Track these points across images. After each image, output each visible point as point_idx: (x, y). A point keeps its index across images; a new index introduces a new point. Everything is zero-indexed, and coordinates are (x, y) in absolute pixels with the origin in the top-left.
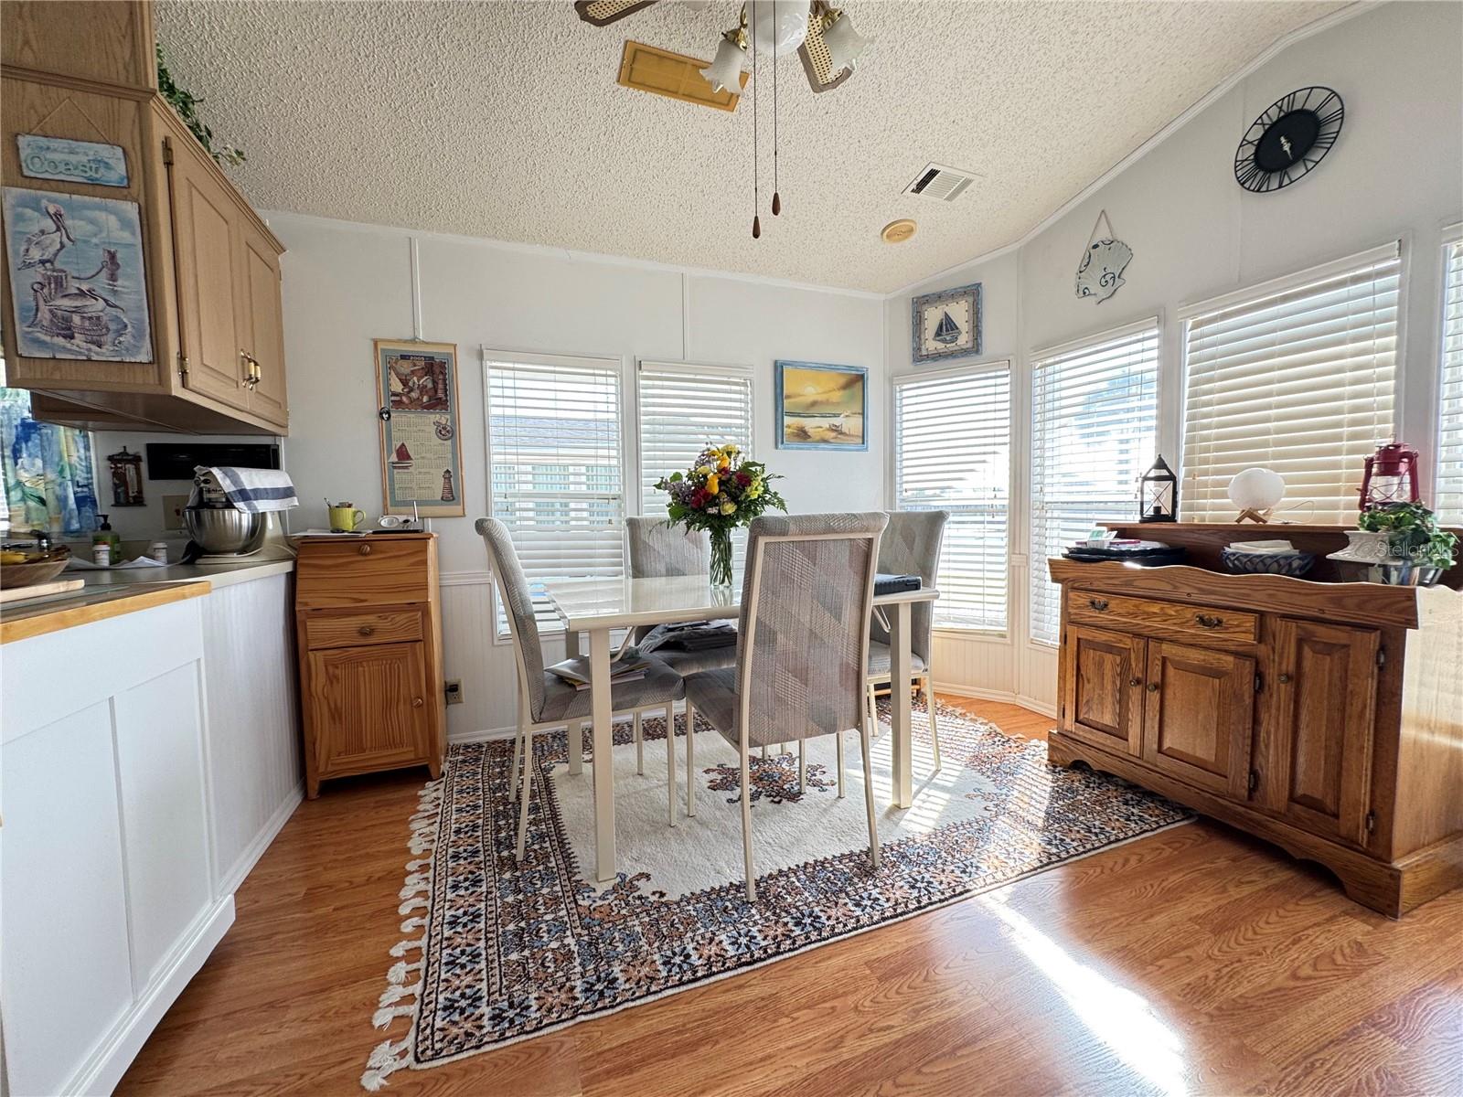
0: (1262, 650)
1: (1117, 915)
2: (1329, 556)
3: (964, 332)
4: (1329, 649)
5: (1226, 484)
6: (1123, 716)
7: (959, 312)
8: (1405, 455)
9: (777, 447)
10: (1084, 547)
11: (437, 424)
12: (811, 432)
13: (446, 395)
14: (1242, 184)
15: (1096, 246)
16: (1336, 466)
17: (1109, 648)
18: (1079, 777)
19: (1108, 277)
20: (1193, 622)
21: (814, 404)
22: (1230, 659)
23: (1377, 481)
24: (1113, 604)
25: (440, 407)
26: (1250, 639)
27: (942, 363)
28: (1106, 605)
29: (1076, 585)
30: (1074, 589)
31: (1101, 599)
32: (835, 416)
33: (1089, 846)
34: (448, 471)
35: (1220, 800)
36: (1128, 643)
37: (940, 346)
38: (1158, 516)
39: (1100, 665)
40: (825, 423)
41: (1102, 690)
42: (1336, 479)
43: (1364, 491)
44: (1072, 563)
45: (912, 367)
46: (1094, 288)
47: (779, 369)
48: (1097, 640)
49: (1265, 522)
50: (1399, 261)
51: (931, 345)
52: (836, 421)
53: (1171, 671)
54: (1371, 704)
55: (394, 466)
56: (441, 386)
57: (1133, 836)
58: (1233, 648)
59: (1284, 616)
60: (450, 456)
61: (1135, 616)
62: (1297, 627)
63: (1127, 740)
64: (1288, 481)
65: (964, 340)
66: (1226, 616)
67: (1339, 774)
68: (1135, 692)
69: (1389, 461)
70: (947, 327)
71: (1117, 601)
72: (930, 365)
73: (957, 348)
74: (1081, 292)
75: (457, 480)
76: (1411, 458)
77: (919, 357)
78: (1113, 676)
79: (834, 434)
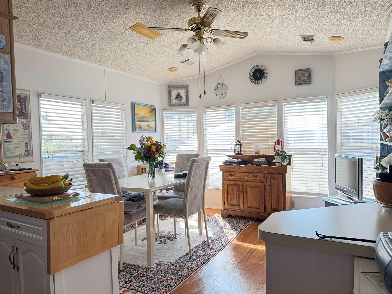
0: (265, 181)
1: (254, 237)
2: (273, 161)
3: (184, 99)
4: (275, 179)
5: (252, 145)
6: (239, 201)
7: (182, 93)
8: (280, 142)
9: (133, 132)
10: (227, 161)
11: (22, 123)
12: (142, 126)
13: (26, 111)
14: (251, 80)
15: (219, 84)
16: (269, 142)
17: (235, 185)
18: (230, 219)
19: (223, 93)
20: (252, 177)
21: (143, 117)
22: (259, 183)
23: (277, 146)
24: (235, 174)
25: (24, 116)
26: (263, 178)
27: (177, 107)
28: (234, 175)
29: (226, 171)
30: (225, 172)
31: (232, 173)
32: (149, 121)
33: (242, 229)
34: (27, 143)
35: (260, 214)
36: (239, 183)
37: (177, 102)
38: (238, 153)
39: (233, 190)
40: (146, 124)
41: (234, 195)
42: (269, 145)
43: (275, 148)
44: (225, 165)
45: (168, 107)
46: (219, 94)
47: (133, 105)
48: (232, 184)
49: (260, 154)
50: (276, 104)
51: (174, 101)
52: (149, 123)
53: (248, 188)
54: (282, 188)
55: (5, 141)
56: (24, 107)
57: (247, 226)
58: (259, 181)
59: (268, 173)
60: (27, 136)
61: (240, 176)
62: (270, 175)
63: (240, 206)
64: (263, 145)
65: (184, 101)
66: (258, 175)
67: (278, 203)
68: (241, 195)
69: (278, 142)
70: (179, 97)
71: (236, 174)
72: (174, 107)
73: (182, 103)
74: (216, 95)
75: (30, 147)
76: (281, 142)
77: (171, 104)
78: (236, 192)
79: (148, 127)
